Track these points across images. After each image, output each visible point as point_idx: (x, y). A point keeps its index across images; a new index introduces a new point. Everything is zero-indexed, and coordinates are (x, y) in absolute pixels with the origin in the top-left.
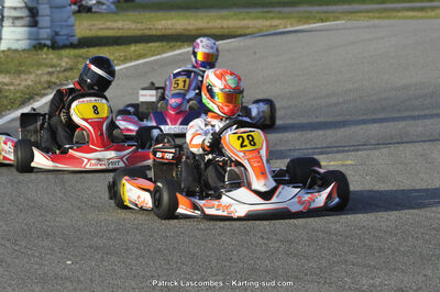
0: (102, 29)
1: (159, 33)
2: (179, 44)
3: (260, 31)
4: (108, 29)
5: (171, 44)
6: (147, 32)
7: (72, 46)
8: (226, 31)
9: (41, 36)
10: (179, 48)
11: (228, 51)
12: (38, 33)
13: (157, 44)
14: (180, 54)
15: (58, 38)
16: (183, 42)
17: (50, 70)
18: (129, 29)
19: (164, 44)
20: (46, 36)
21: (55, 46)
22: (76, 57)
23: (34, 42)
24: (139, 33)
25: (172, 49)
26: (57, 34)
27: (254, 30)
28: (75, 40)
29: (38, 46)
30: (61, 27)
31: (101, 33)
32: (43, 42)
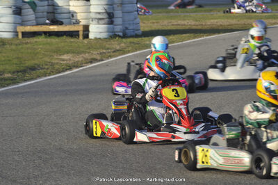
7: (137, 36)
9: (116, 30)
12: (113, 28)
13: (188, 35)
15: (127, 31)
17: (104, 51)
19: (192, 35)
20: (119, 30)
21: (125, 36)
22: (131, 43)
23: (111, 34)
26: (127, 28)
28: (139, 32)
29: (113, 36)
30: (130, 24)
32: (117, 33)
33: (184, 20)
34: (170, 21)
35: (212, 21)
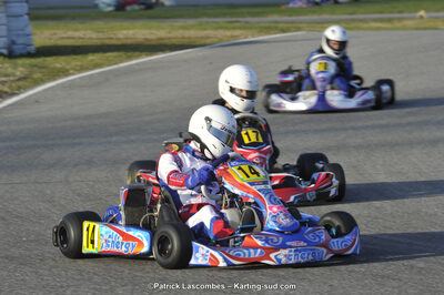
0: (62, 38)
1: (119, 43)
2: (137, 53)
3: (221, 40)
4: (68, 38)
6: (107, 42)
7: (29, 55)
10: (137, 57)
11: (185, 61)
14: (137, 64)
18: (91, 38)
24: (98, 42)
25: (130, 58)
27: (216, 40)
31: (60, 43)
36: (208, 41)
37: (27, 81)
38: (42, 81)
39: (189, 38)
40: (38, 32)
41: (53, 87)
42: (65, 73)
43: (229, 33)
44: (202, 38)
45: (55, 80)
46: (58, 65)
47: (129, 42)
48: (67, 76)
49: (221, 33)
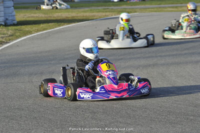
0: (29, 17)
1: (55, 19)
2: (63, 23)
3: (100, 17)
4: (32, 17)
5: (59, 24)
6: (49, 18)
7: (14, 25)
8: (84, 18)
9: (0, 21)
10: (63, 25)
13: (53, 24)
14: (63, 28)
15: (7, 21)
16: (65, 23)
18: (42, 17)
19: (56, 24)
20: (2, 21)
21: (6, 25)
22: (15, 30)
24: (45, 19)
25: (59, 26)
26: (7, 19)
27: (98, 17)
28: (15, 22)
30: (9, 16)
31: (28, 19)
32: (1, 23)
33: (35, 13)
34: (24, 14)
35: (57, 14)
36: (95, 18)
37: (13, 37)
38: (20, 37)
39: (86, 16)
40: (18, 14)
41: (25, 39)
42: (30, 33)
43: (104, 14)
44: (92, 16)
45: (26, 36)
46: (27, 29)
47: (59, 18)
48: (31, 34)
49: (100, 14)
